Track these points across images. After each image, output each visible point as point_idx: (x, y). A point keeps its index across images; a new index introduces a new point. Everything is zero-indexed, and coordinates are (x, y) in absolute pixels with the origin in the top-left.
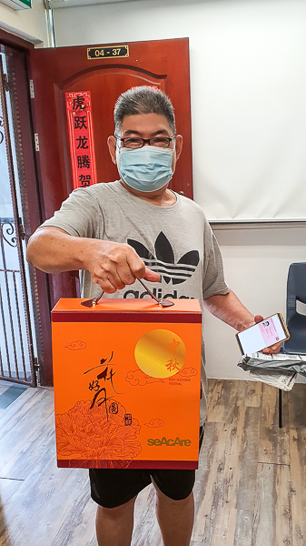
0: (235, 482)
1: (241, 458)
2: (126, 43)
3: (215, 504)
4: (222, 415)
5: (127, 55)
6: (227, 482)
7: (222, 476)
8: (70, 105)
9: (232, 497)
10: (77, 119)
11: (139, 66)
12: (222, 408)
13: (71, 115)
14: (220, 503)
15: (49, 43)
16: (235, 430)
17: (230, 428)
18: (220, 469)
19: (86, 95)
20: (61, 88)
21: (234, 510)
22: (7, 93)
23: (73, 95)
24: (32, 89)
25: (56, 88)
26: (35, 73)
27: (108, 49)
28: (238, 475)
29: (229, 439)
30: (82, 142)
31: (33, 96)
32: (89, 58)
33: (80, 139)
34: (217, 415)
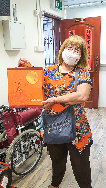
2: (84, 18)
4: (104, 114)
5: (85, 21)
8: (69, 34)
11: (88, 24)
13: (69, 36)
14: (101, 129)
15: (65, 18)
18: (101, 123)
19: (73, 31)
22: (54, 31)
23: (70, 31)
24: (60, 30)
25: (66, 30)
27: (80, 20)
31: (60, 31)
32: (75, 22)
34: (102, 114)
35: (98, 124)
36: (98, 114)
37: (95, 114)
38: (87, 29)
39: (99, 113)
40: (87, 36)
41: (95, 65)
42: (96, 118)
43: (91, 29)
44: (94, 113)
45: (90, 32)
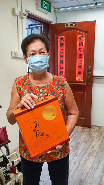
0: (96, 151)
1: (100, 146)
2: (77, 22)
3: (89, 156)
4: (96, 135)
5: (77, 26)
6: (94, 151)
7: (93, 149)
8: (59, 40)
9: (94, 155)
10: (61, 44)
11: (80, 29)
12: (97, 133)
13: (59, 43)
14: (90, 156)
15: (55, 22)
16: (99, 139)
17: (98, 138)
18: (92, 148)
19: (64, 37)
20: (57, 35)
21: (94, 158)
23: (60, 37)
24: (49, 35)
25: (56, 35)
26: (50, 31)
27: (71, 24)
28: (98, 150)
29: (97, 141)
30: (62, 51)
31: (49, 37)
32: (66, 26)
33: (61, 50)
34: (95, 135)
35: (88, 149)
36: (89, 135)
37: (86, 134)
38: (79, 35)
39: (91, 133)
40: (79, 43)
41: (88, 77)
42: (87, 140)
43: (84, 35)
44: (85, 132)
45: (82, 38)
